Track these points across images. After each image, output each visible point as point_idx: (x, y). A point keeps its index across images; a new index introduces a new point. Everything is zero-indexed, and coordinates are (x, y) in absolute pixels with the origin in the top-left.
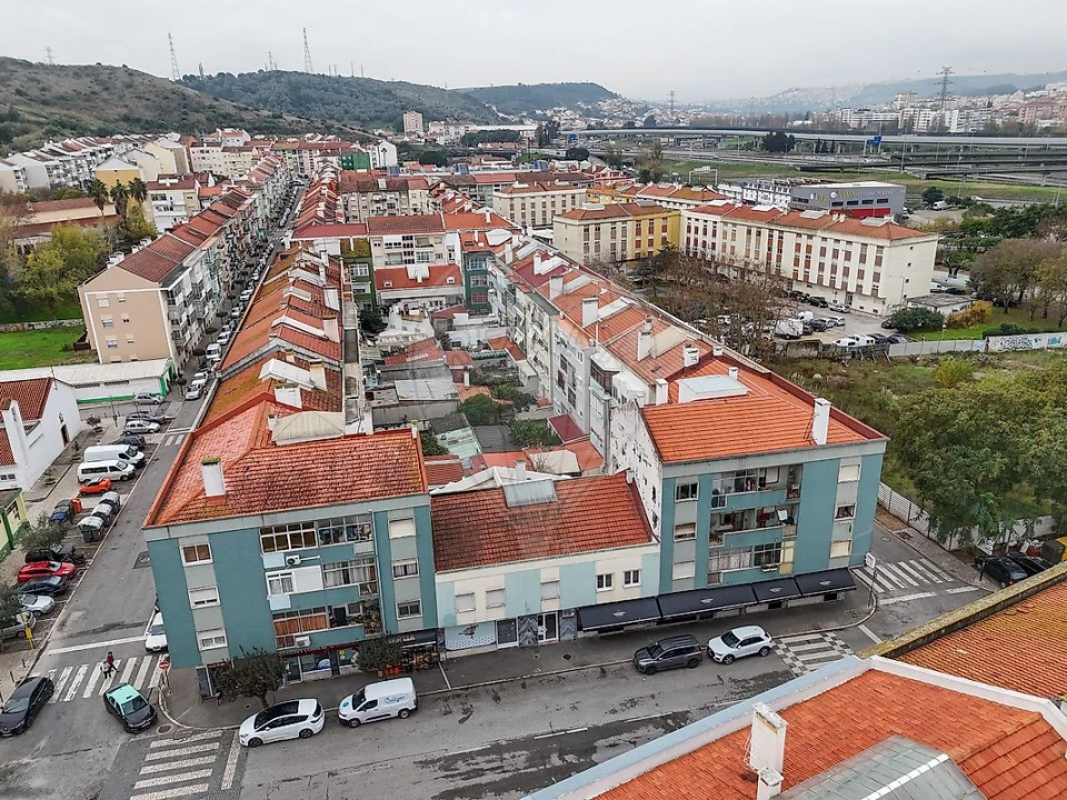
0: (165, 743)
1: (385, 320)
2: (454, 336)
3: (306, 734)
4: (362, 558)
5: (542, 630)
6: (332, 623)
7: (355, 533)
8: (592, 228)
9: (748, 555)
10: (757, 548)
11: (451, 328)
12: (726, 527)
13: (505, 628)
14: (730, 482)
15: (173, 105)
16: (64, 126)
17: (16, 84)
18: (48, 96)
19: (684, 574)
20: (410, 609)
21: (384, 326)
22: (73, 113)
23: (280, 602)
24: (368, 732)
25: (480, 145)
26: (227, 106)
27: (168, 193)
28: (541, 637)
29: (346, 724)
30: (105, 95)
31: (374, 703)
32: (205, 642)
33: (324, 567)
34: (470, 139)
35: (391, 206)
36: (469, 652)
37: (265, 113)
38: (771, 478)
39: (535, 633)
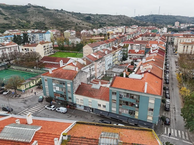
0: (40, 104)
1: (127, 59)
2: (135, 63)
3: (51, 110)
4: (64, 88)
5: (91, 110)
6: (61, 96)
7: (64, 84)
8: (186, 47)
9: (128, 111)
10: (130, 110)
11: (136, 62)
12: (125, 104)
13: (85, 107)
14: (126, 95)
15: (129, 21)
16: (111, 25)
17: (108, 18)
18: (112, 20)
19: (114, 110)
20: (70, 98)
21: (126, 60)
22: (114, 23)
23: (55, 91)
24: (58, 113)
25: (190, 29)
26: (138, 21)
27: (114, 35)
28: (91, 112)
29: (56, 111)
30: (120, 20)
31: (59, 109)
32: (47, 93)
33: (60, 87)
34: (188, 28)
35: (151, 39)
36: (80, 109)
37: (144, 22)
38: (135, 97)
39: (90, 110)
